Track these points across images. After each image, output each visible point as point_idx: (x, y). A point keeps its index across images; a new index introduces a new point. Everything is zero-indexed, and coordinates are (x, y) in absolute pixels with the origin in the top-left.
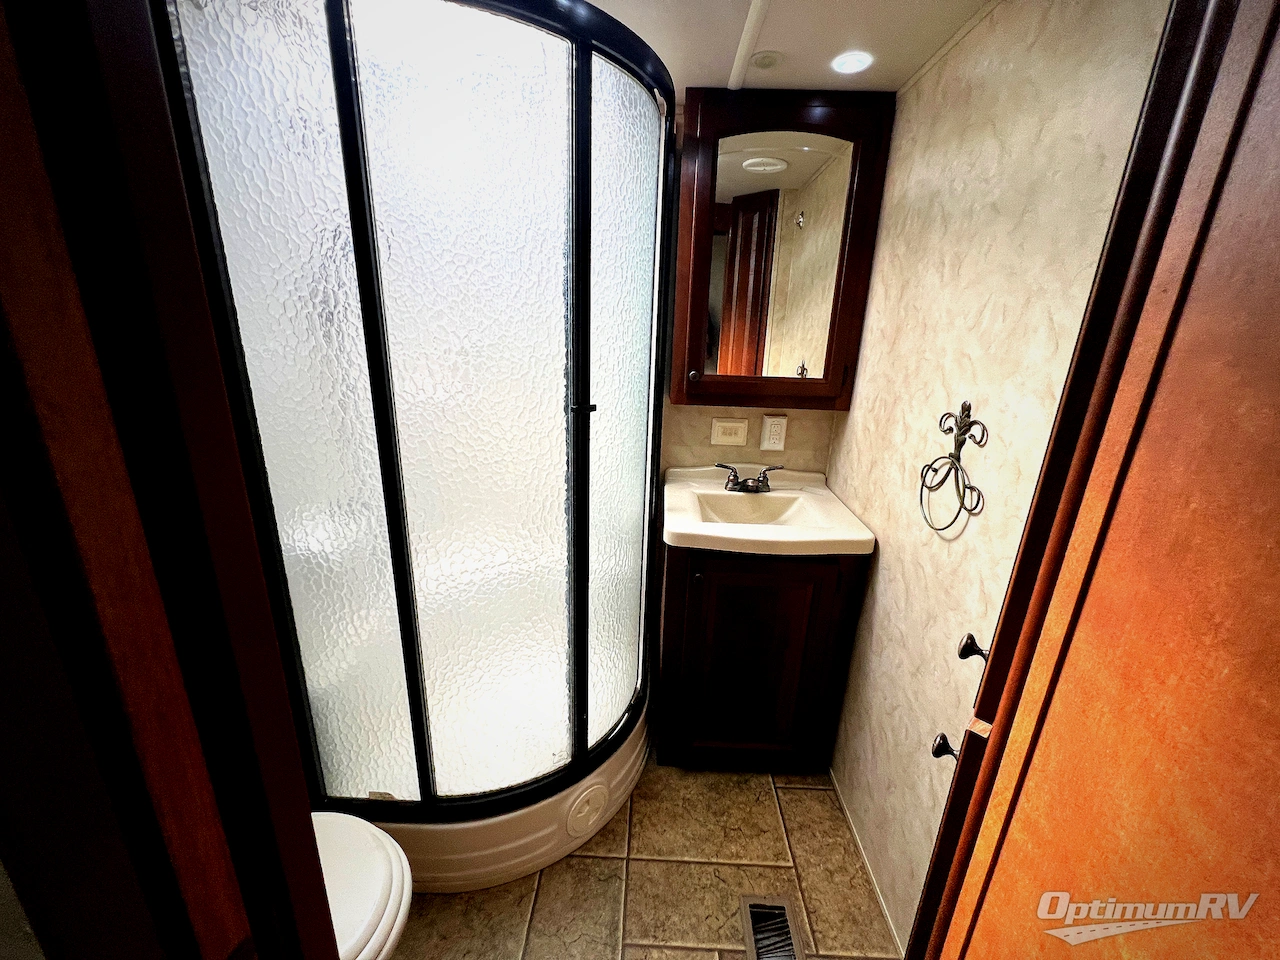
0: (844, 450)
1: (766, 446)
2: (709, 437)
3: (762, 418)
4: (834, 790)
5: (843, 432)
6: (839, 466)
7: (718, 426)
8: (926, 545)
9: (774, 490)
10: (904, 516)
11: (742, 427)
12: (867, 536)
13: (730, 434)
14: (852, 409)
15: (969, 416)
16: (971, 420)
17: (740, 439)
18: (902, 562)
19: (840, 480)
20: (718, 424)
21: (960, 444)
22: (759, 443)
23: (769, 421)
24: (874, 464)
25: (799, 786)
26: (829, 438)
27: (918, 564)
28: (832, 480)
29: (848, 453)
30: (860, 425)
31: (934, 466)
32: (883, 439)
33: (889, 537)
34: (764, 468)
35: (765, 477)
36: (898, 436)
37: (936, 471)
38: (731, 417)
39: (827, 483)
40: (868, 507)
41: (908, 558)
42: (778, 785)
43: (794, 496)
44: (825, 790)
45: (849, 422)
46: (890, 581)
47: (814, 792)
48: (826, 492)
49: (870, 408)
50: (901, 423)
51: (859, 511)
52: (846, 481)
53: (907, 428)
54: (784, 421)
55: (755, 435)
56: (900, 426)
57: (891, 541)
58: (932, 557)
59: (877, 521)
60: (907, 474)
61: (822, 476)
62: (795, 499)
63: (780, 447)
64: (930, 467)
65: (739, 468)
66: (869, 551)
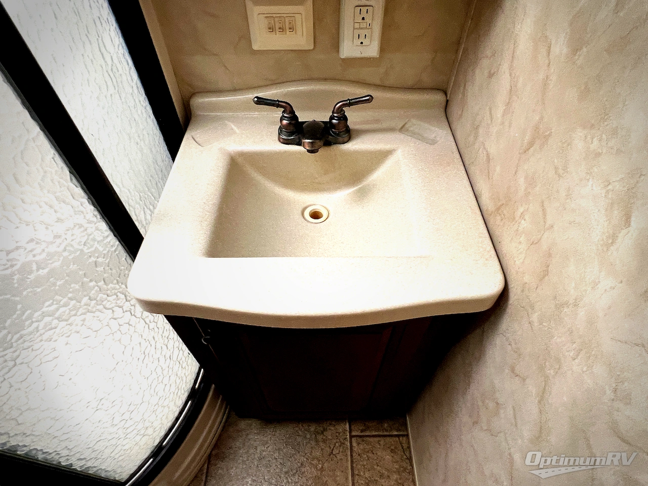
1: (349, 49)
2: (246, 37)
4: (407, 435)
7: (257, 14)
13: (282, 29)
17: (301, 38)
20: (257, 9)
25: (374, 433)
35: (342, 119)
39: (447, 111)
42: (354, 434)
43: (388, 147)
44: (398, 436)
47: (388, 439)
55: (328, 29)
61: (439, 97)
63: (372, 50)
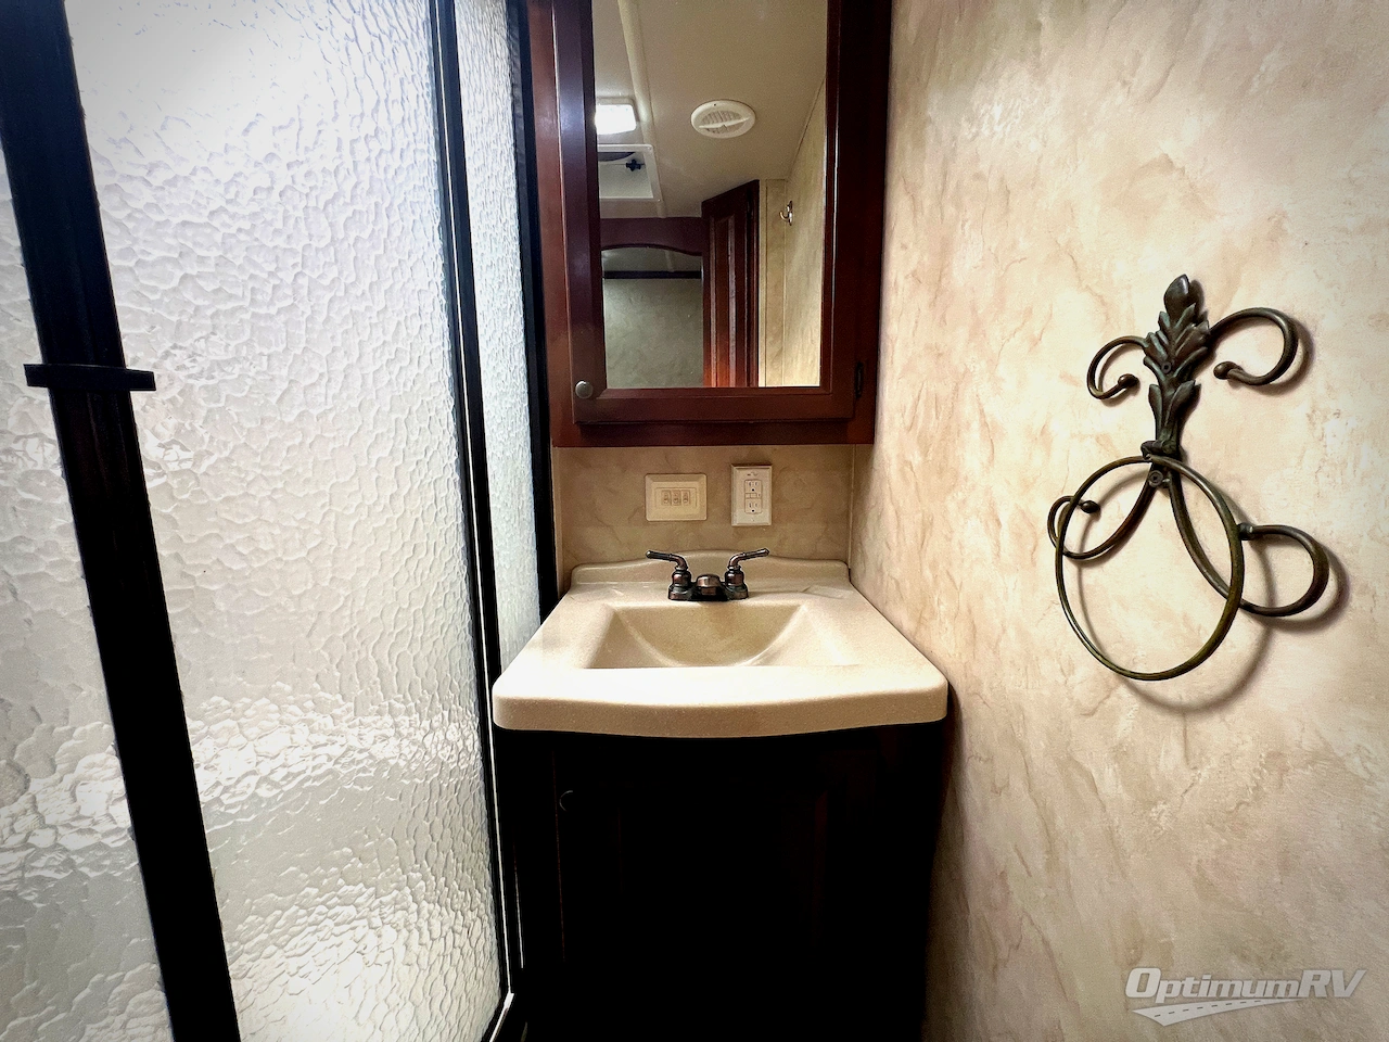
0: (872, 514)
1: (741, 517)
2: (641, 509)
3: (730, 472)
5: (868, 485)
6: (866, 542)
7: (656, 489)
8: (1092, 713)
9: (755, 594)
10: (1011, 632)
11: (696, 488)
12: (928, 680)
13: (678, 501)
14: (878, 438)
15: (1198, 318)
16: (1213, 320)
17: (694, 509)
18: (1021, 748)
19: (871, 573)
20: (655, 485)
21: (1174, 412)
22: (728, 514)
23: (741, 475)
24: (927, 526)
26: (848, 499)
27: (1068, 764)
28: (858, 571)
29: (879, 517)
30: (894, 461)
31: (1086, 497)
32: (941, 472)
33: (979, 683)
34: (734, 556)
35: (738, 572)
36: (971, 456)
37: (1094, 509)
38: (675, 472)
39: (851, 579)
40: (926, 615)
41: (1037, 745)
43: (791, 603)
45: (876, 462)
46: (997, 791)
48: (848, 593)
49: (908, 423)
50: (975, 425)
51: (908, 625)
52: (880, 570)
53: (990, 432)
54: (766, 474)
55: (720, 501)
56: (974, 435)
57: (985, 691)
58: (1120, 753)
59: (947, 642)
60: (1005, 536)
61: (840, 566)
62: (792, 610)
63: (764, 517)
64: (1075, 502)
65: (691, 560)
66: (937, 714)
